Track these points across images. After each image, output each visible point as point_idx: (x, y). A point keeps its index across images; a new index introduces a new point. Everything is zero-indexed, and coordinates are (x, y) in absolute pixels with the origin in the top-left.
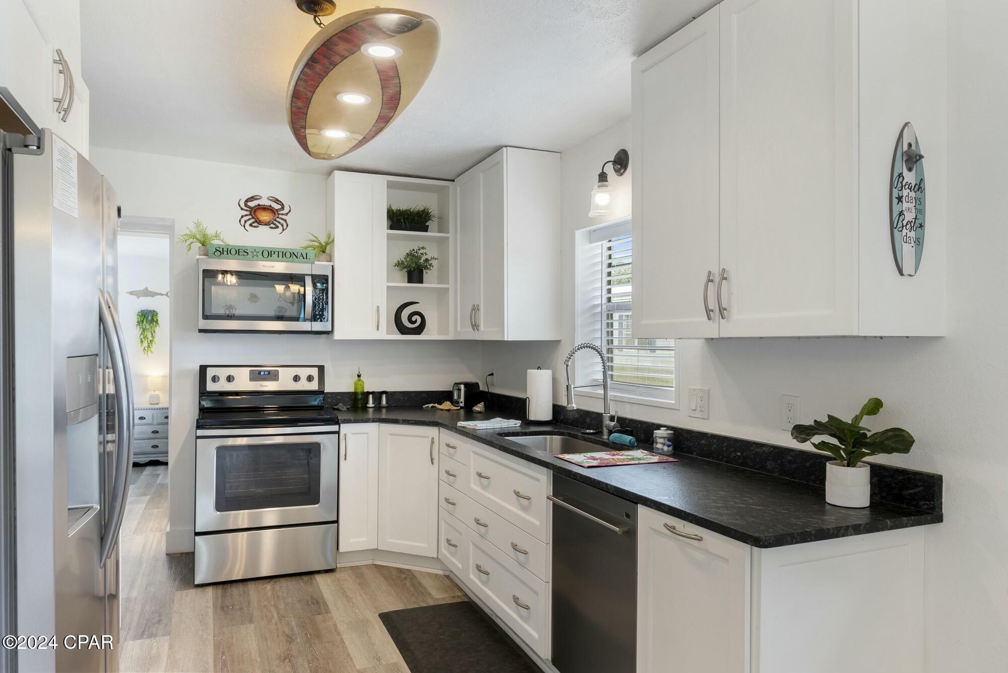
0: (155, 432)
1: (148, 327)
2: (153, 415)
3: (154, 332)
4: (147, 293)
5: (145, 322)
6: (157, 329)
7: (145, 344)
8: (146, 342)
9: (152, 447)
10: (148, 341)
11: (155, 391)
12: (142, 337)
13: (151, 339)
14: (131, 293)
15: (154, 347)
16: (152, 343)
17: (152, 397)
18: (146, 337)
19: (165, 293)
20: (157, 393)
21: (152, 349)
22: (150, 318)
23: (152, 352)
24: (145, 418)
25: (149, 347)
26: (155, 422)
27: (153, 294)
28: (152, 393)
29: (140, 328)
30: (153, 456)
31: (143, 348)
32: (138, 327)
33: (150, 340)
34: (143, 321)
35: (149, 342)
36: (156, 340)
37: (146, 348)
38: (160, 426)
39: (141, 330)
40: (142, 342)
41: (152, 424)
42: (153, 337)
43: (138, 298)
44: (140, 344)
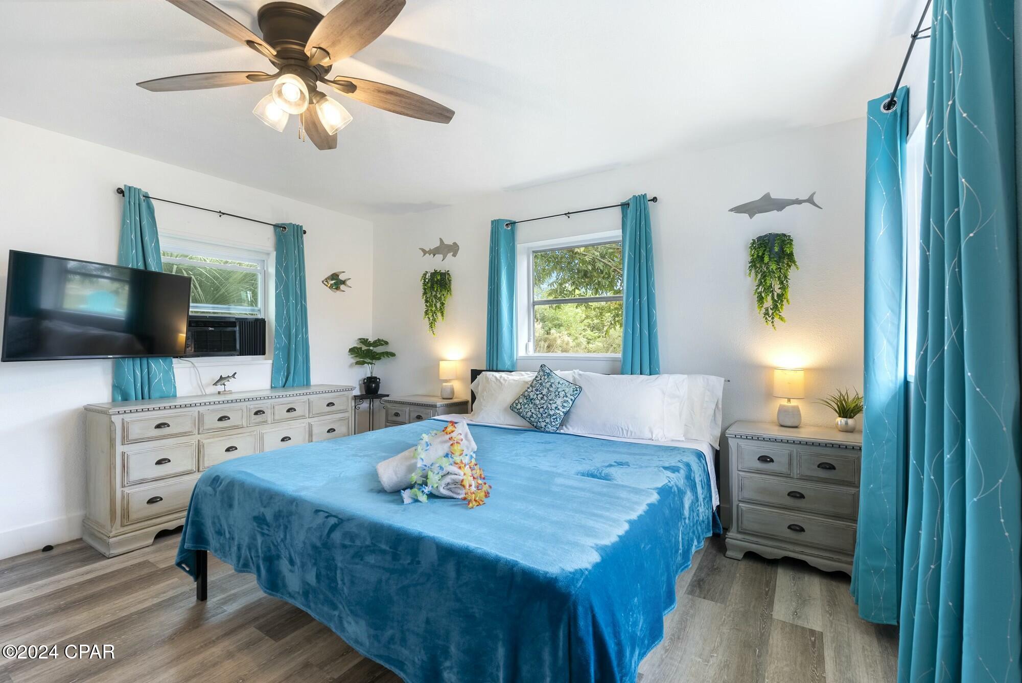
0: (796, 495)
1: (773, 266)
2: (790, 456)
3: (786, 277)
4: (768, 204)
5: (766, 259)
6: (792, 273)
7: (768, 303)
8: (769, 298)
9: (789, 527)
10: (773, 294)
11: (789, 400)
12: (761, 289)
13: (779, 291)
14: (738, 210)
15: (785, 310)
16: (782, 301)
17: (782, 411)
18: (769, 289)
19: (806, 198)
20: (794, 403)
21: (783, 313)
22: (776, 249)
23: (781, 318)
24: (772, 461)
25: (775, 307)
26: (796, 472)
27: (780, 205)
28: (784, 402)
29: (757, 272)
30: (791, 547)
31: (763, 310)
32: (753, 271)
33: (778, 295)
34: (761, 258)
35: (776, 298)
36: (789, 294)
37: (771, 312)
38: (809, 485)
39: (759, 276)
40: (761, 299)
41: (788, 476)
42: (784, 288)
43: (751, 216)
44: (756, 304)
